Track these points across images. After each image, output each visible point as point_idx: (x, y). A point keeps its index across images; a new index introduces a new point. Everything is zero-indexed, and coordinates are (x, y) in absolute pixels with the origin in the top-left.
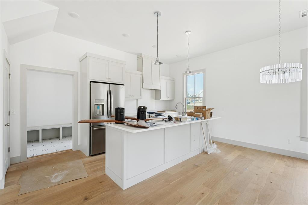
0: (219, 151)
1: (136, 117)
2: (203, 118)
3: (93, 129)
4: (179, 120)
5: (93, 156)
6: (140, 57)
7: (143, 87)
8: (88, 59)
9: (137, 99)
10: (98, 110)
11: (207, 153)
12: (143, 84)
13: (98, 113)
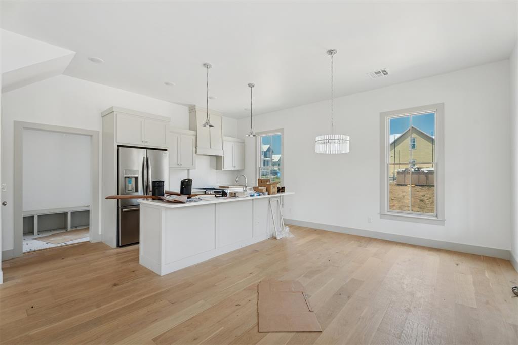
0: (292, 236)
1: (179, 191)
2: (267, 193)
3: (122, 210)
4: (234, 195)
5: (122, 247)
6: (192, 110)
7: (196, 152)
8: (115, 115)
9: (189, 170)
10: (130, 185)
11: (276, 238)
12: (196, 148)
13: (130, 189)
